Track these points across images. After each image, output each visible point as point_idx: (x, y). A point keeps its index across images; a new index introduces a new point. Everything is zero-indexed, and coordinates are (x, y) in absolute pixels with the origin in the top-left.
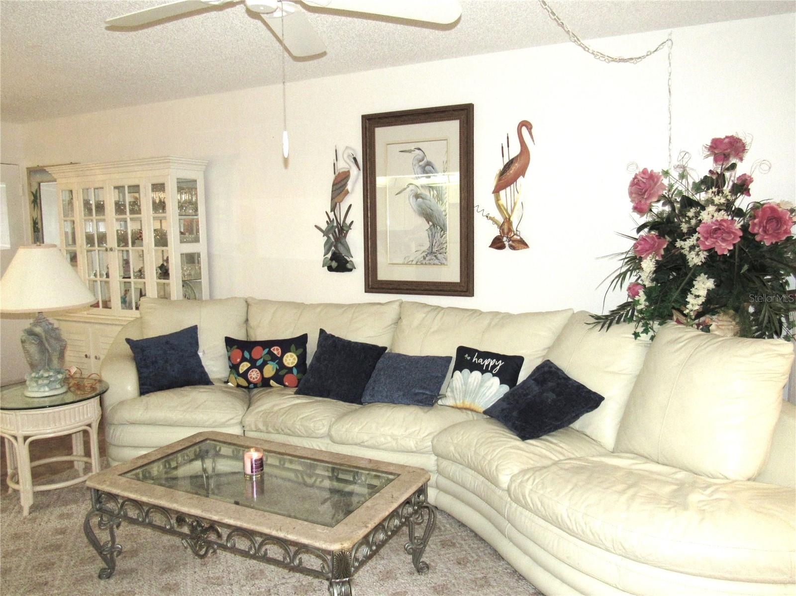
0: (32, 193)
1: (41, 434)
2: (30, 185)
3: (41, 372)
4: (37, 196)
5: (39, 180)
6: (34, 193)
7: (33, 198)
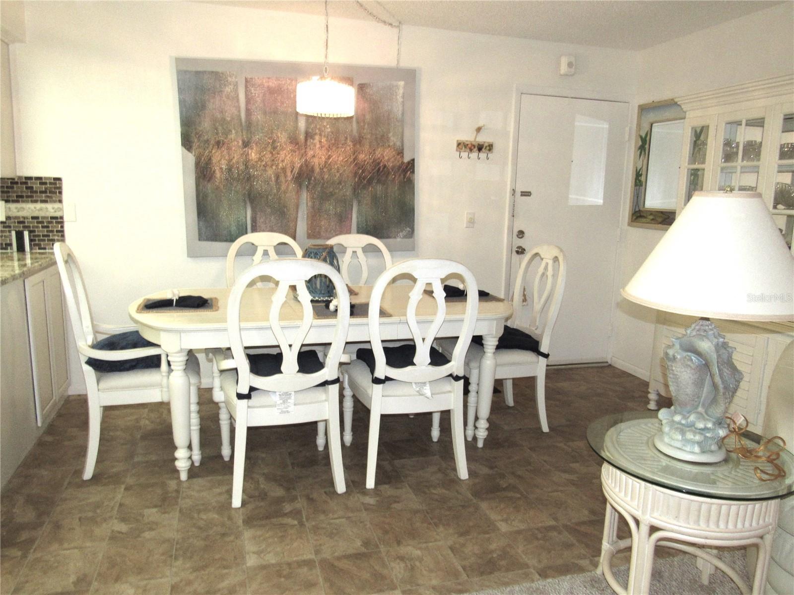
0: (641, 137)
1: (672, 531)
2: (639, 125)
3: (692, 418)
4: (646, 141)
5: (651, 120)
6: (644, 136)
7: (640, 143)
